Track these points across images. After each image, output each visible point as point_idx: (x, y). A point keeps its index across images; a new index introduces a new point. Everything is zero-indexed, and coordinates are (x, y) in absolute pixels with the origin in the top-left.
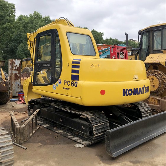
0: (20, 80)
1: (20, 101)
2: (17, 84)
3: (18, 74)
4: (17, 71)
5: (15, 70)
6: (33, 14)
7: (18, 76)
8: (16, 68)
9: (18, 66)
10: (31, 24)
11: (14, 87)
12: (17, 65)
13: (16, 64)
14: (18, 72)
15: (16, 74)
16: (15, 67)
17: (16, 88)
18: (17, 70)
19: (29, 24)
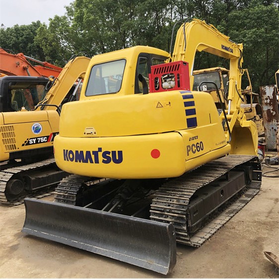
2: (273, 128)
3: (272, 111)
4: (270, 105)
5: (266, 104)
8: (268, 101)
11: (268, 133)
13: (268, 94)
15: (269, 110)
16: (267, 99)
17: (272, 134)
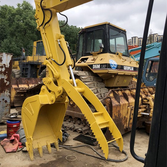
0: (10, 92)
1: (12, 141)
3: (5, 81)
4: (5, 75)
5: (1, 72)
6: (21, 4)
7: (7, 84)
9: (8, 66)
10: (19, 15)
12: (4, 65)
13: (4, 62)
14: (5, 77)
15: (2, 80)
16: (2, 67)
18: (5, 73)
19: (17, 16)
